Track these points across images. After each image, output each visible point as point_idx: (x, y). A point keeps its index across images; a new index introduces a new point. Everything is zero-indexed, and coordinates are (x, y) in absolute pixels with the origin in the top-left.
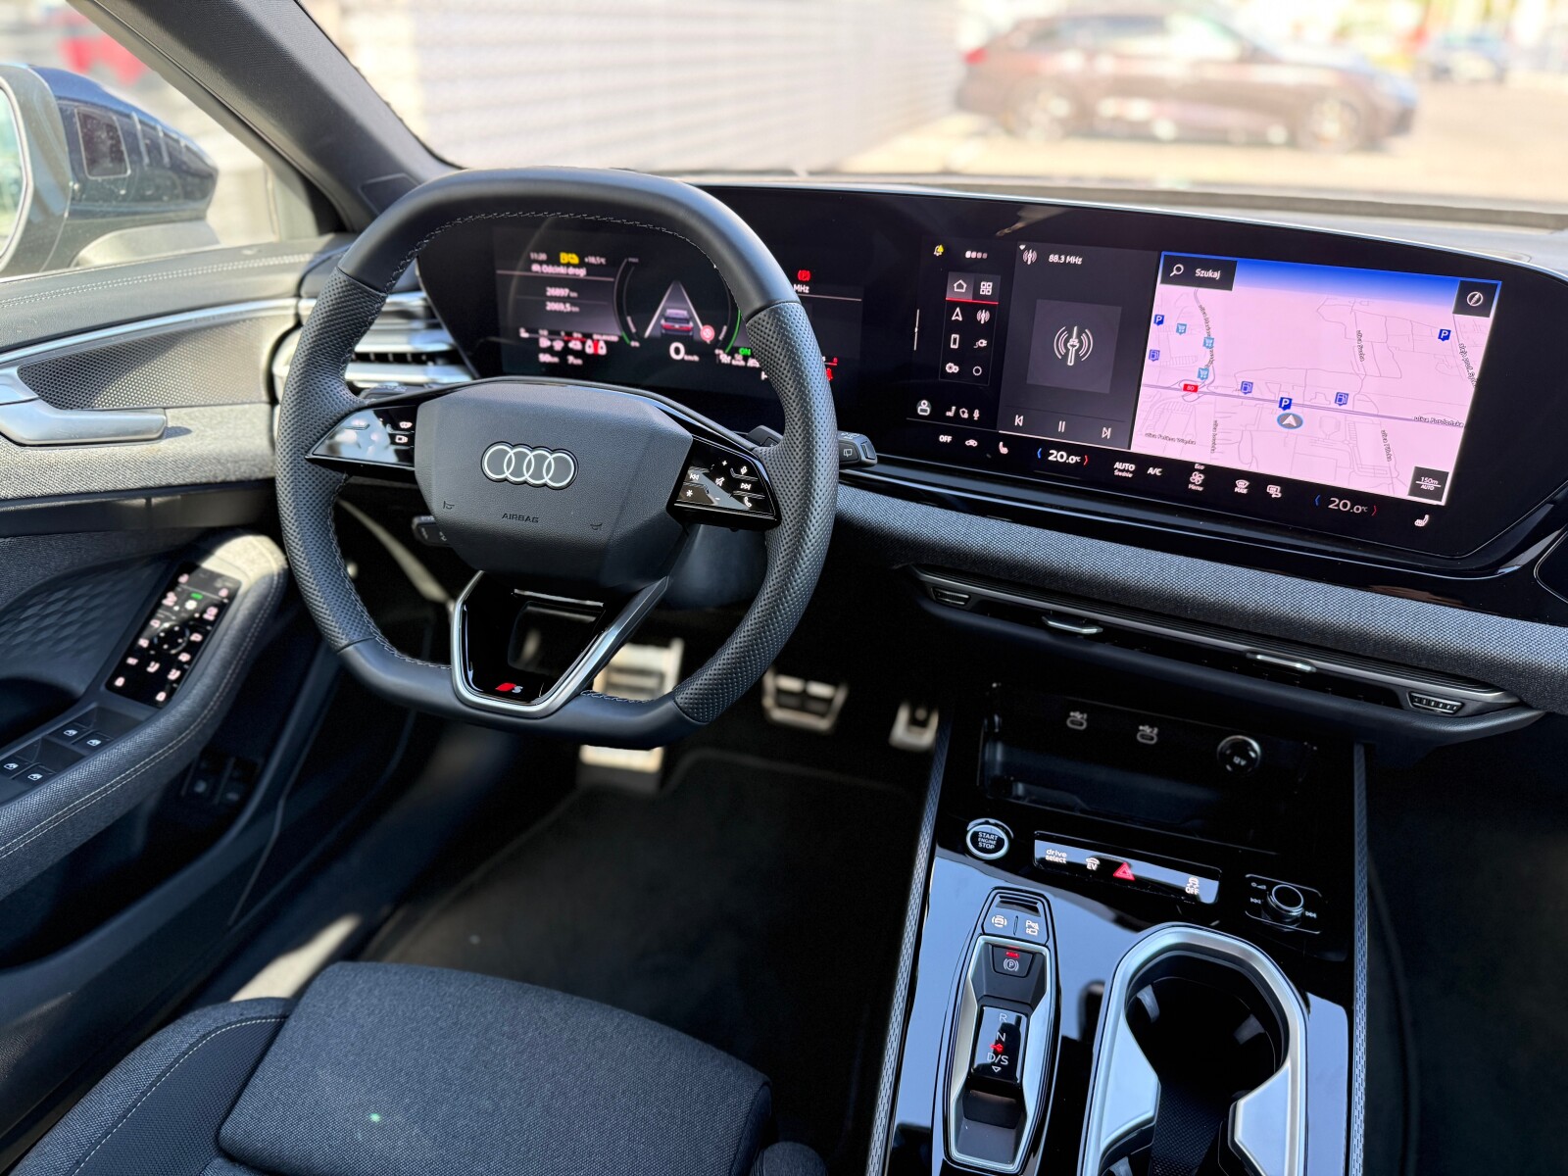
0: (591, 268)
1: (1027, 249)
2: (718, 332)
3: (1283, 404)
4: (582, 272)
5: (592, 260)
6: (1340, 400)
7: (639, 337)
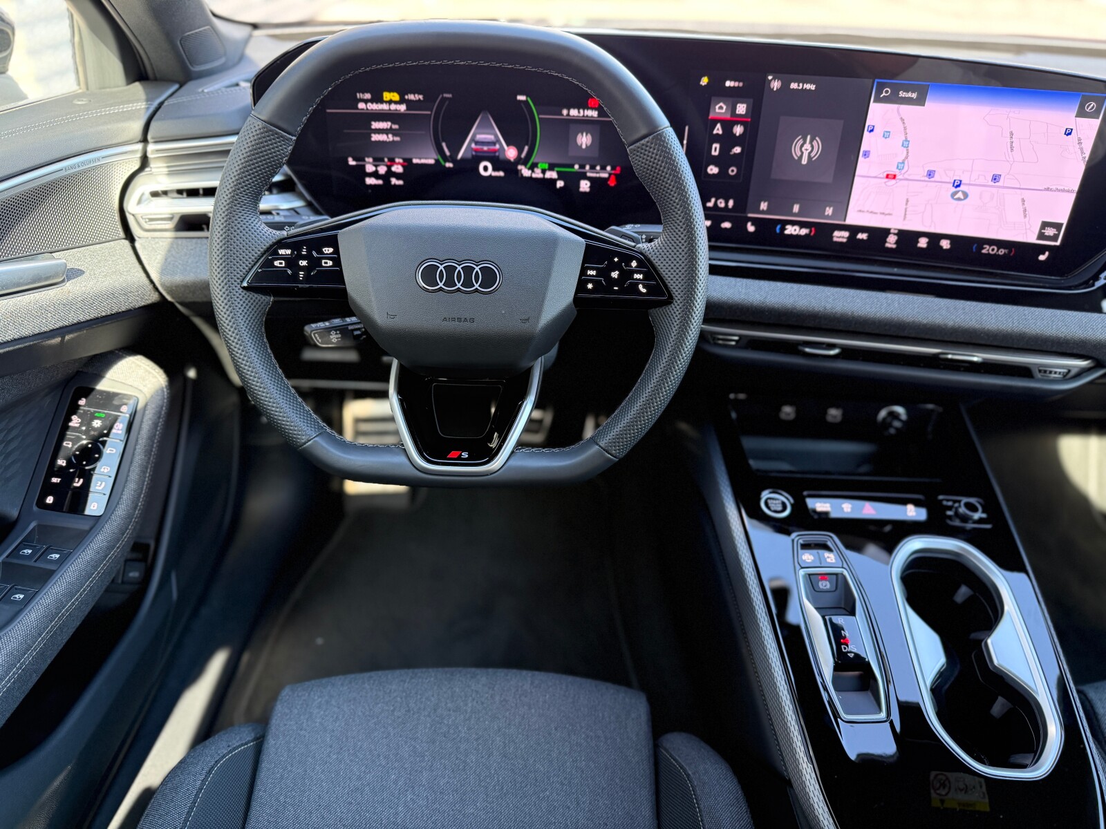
0: (410, 104)
1: (774, 79)
2: (520, 151)
3: (956, 184)
4: (402, 108)
5: (411, 97)
6: (995, 179)
7: (452, 159)
